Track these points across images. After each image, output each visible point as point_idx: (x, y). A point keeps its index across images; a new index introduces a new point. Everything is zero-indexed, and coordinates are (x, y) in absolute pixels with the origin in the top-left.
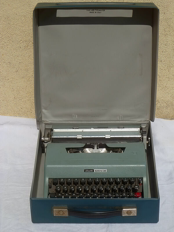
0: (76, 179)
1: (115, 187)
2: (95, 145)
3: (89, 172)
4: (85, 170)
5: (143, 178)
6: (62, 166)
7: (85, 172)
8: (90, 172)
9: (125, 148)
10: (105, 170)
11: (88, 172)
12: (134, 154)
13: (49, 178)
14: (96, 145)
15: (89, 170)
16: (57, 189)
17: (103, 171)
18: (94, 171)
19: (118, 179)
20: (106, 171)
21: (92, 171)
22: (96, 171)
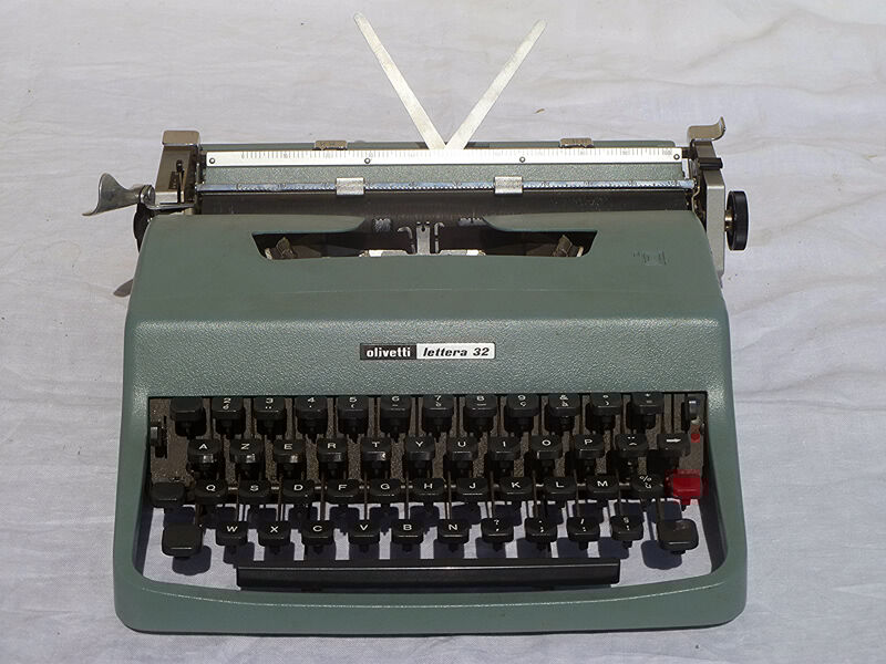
0: (312, 400)
1: (547, 443)
2: (419, 229)
3: (389, 357)
4: (364, 348)
5: (705, 393)
6: (227, 326)
7: (364, 357)
8: (397, 358)
9: (594, 234)
10: (482, 346)
11: (383, 358)
12: (648, 264)
13: (150, 398)
14: (428, 229)
15: (385, 348)
16: (194, 452)
17: (470, 356)
18: (420, 355)
19: (563, 397)
20: (491, 355)
21: (406, 352)
22: (428, 352)
